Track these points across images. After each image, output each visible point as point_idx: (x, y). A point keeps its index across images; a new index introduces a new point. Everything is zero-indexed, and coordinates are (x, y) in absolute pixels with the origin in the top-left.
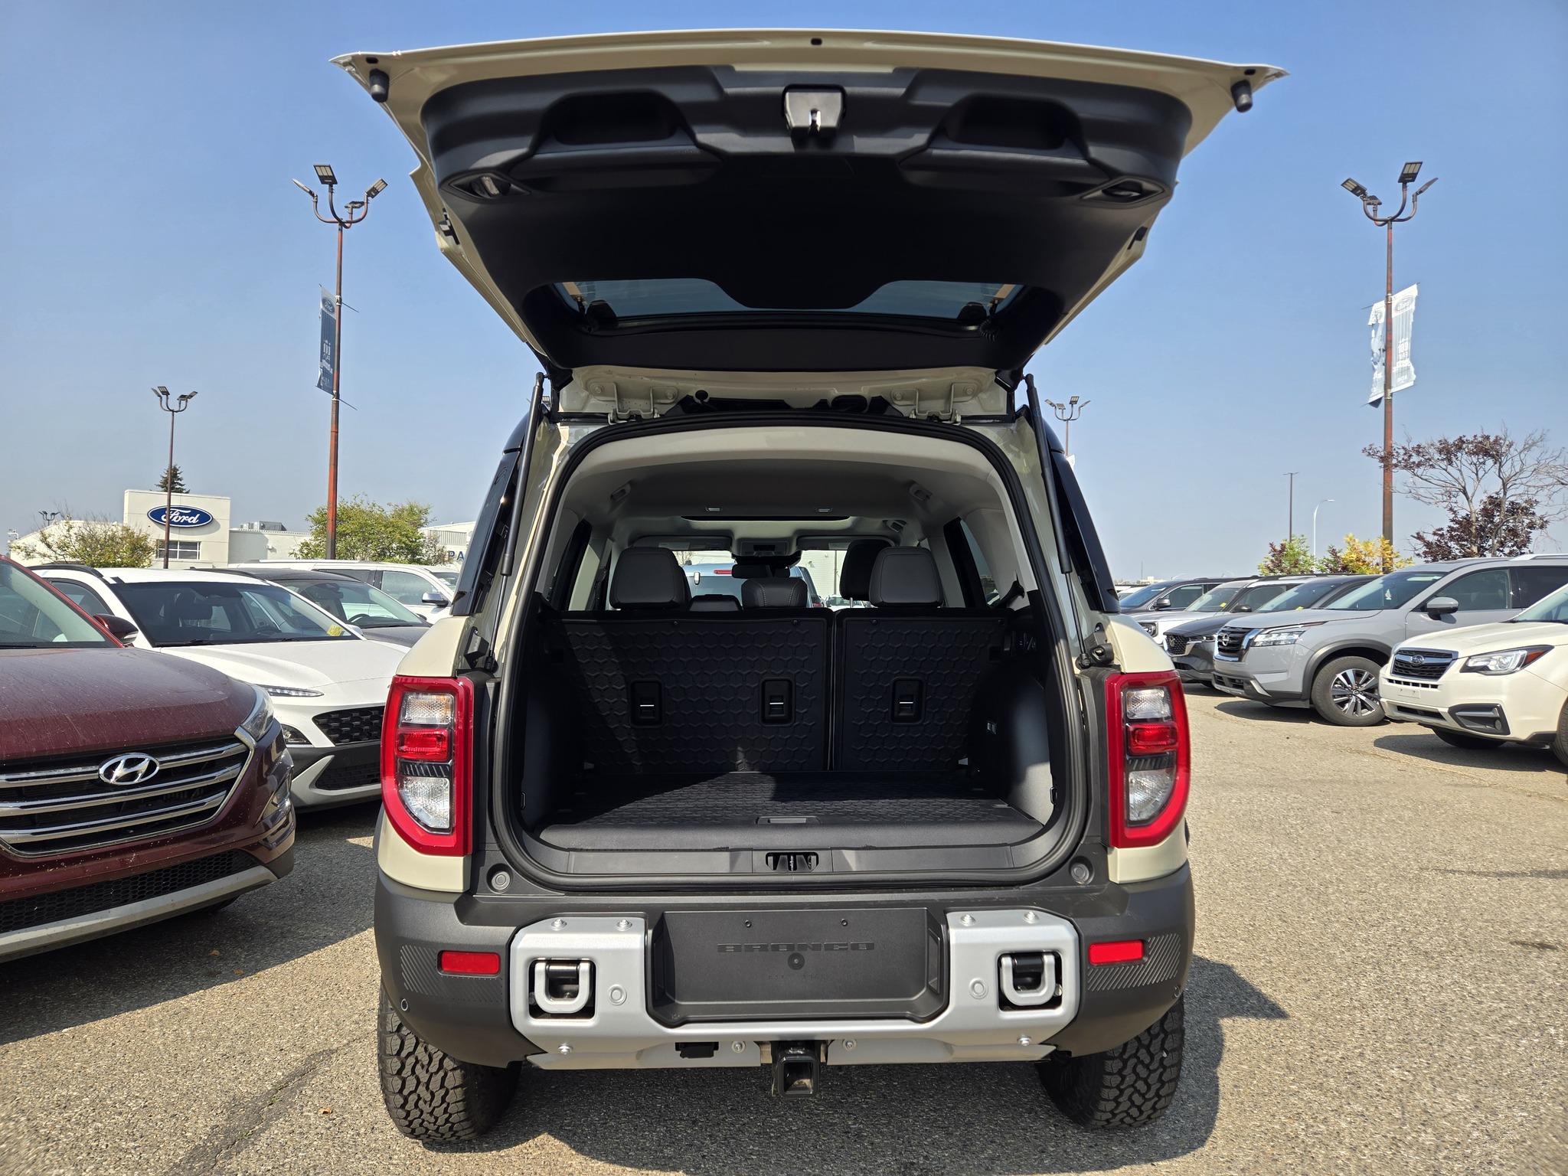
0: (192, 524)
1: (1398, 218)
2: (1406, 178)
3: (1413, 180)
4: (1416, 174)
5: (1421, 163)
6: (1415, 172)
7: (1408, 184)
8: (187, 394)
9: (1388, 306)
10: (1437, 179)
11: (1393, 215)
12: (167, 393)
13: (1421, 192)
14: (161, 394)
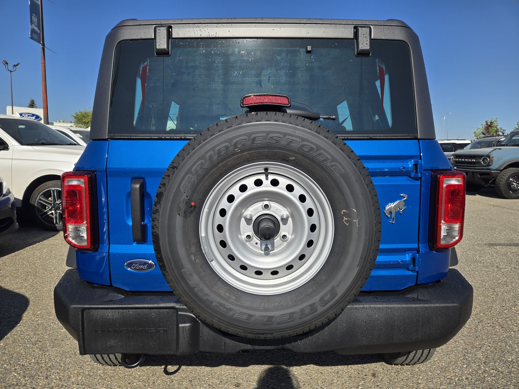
8: (16, 64)
12: (7, 64)
14: (5, 64)
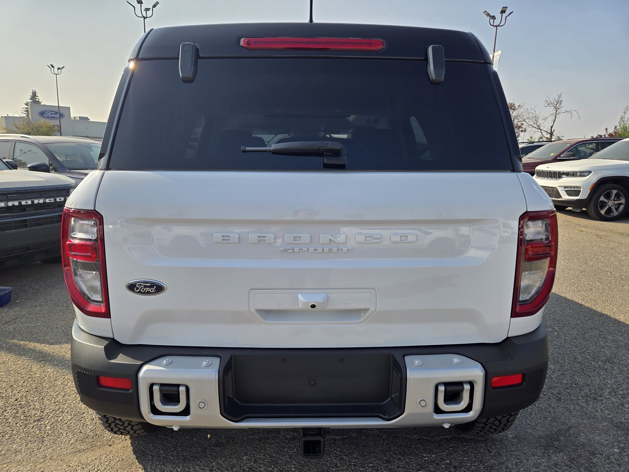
0: (56, 118)
1: (499, 25)
2: (503, 12)
3: (505, 13)
4: (506, 11)
5: (507, 7)
6: (505, 10)
7: (503, 14)
8: (61, 67)
9: (493, 56)
10: (513, 12)
11: (498, 25)
12: (53, 66)
13: (507, 16)
